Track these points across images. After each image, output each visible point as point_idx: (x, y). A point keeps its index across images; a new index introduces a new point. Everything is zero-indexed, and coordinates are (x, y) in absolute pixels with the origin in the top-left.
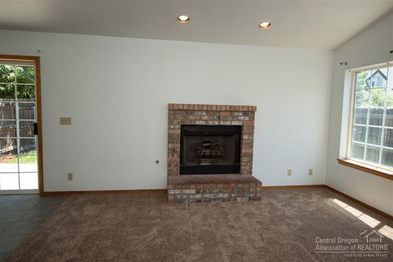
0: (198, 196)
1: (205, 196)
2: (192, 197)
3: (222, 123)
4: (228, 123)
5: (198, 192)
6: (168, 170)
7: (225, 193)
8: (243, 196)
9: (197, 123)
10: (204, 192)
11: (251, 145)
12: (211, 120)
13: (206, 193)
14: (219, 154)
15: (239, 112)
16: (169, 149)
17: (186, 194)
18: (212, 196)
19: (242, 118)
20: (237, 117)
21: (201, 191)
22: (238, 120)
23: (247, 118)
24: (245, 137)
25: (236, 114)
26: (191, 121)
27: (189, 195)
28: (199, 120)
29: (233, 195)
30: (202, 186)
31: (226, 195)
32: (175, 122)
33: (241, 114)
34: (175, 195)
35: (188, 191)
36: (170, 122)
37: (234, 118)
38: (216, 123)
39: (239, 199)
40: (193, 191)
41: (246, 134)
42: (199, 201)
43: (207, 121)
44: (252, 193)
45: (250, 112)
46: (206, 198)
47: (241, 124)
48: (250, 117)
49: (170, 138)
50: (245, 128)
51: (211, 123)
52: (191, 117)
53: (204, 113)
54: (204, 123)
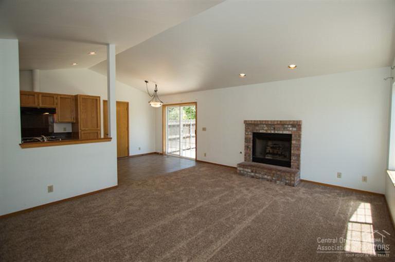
0: (253, 174)
1: (257, 175)
2: (249, 174)
3: (276, 132)
4: (281, 132)
5: (252, 172)
6: (245, 158)
7: (268, 176)
8: (281, 181)
9: (261, 131)
10: (256, 172)
11: (299, 148)
12: (269, 130)
13: (257, 173)
14: (279, 153)
15: (288, 125)
16: (245, 146)
17: (246, 171)
18: (260, 176)
19: (291, 129)
20: (287, 128)
21: (254, 171)
22: (288, 130)
23: (295, 129)
24: (293, 142)
25: (286, 126)
26: (257, 130)
27: (247, 172)
28: (262, 130)
29: (274, 178)
30: (254, 168)
31: (269, 177)
32: (249, 130)
33: (290, 126)
34: (240, 171)
35: (247, 170)
36: (246, 131)
37: (285, 129)
38: (273, 132)
39: (278, 182)
40: (249, 171)
41: (294, 140)
42: (253, 177)
43: (266, 130)
44: (288, 180)
45: (297, 125)
46: (257, 176)
47: (290, 133)
48: (297, 128)
49: (247, 140)
50: (293, 136)
51: (269, 132)
52: (257, 128)
53: (265, 126)
54: (265, 132)
